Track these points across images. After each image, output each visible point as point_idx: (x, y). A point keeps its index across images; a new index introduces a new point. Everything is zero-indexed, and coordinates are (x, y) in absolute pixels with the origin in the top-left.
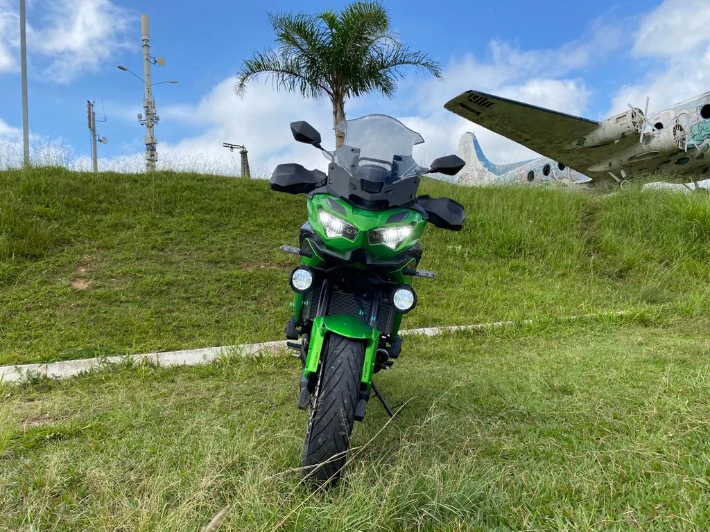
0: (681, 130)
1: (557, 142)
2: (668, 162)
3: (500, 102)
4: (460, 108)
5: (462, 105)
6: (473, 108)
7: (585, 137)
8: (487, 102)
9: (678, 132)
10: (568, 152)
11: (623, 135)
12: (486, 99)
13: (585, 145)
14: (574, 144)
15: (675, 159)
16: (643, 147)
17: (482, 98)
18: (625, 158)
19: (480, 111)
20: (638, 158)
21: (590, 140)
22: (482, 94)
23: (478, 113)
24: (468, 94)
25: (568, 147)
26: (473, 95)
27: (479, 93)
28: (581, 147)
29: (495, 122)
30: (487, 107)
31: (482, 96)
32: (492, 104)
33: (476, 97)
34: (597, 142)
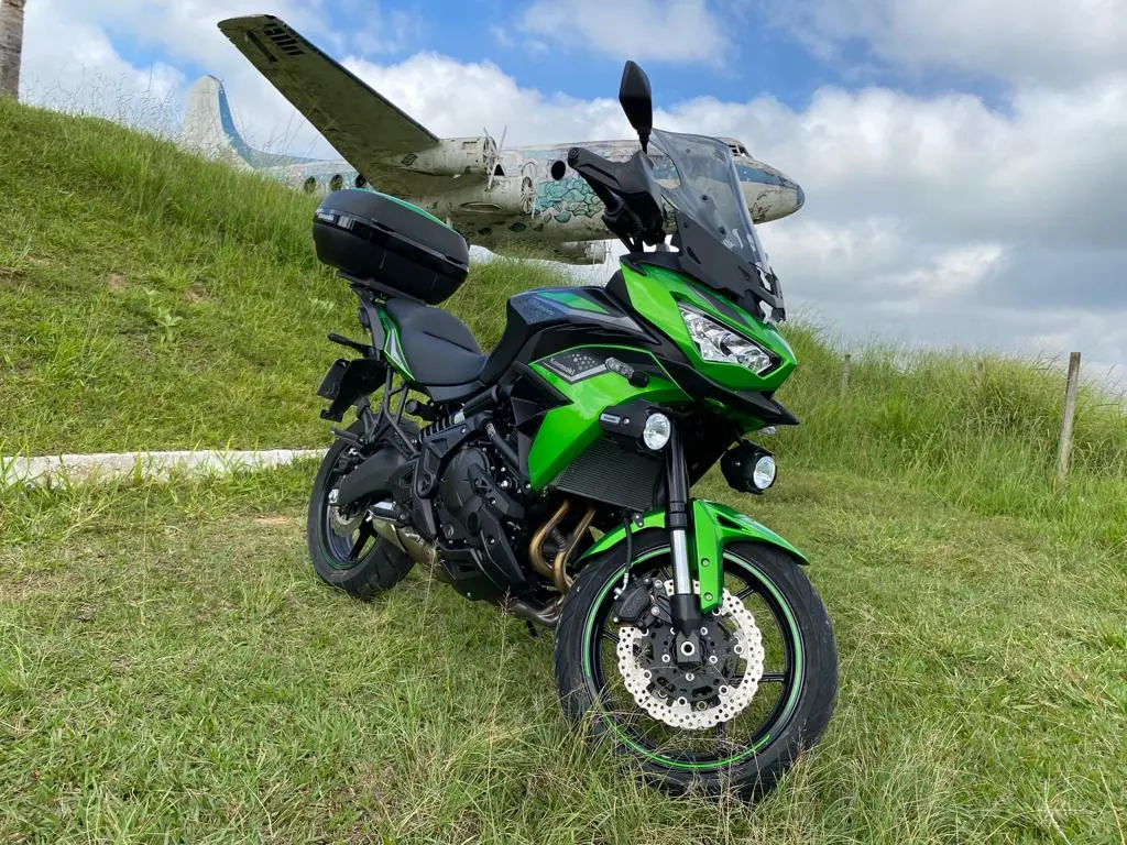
0: (530, 185)
1: (376, 147)
2: (502, 223)
3: (315, 55)
4: (246, 39)
5: (251, 35)
6: (268, 46)
7: (417, 155)
8: (296, 48)
9: (526, 186)
10: (385, 168)
11: (467, 171)
12: (294, 41)
13: (414, 166)
14: (399, 159)
15: (511, 222)
16: (481, 195)
17: (288, 37)
18: (457, 202)
19: (277, 57)
20: (472, 207)
21: (422, 161)
22: (290, 29)
23: (272, 59)
24: (268, 21)
25: (388, 161)
26: (275, 25)
27: (286, 26)
28: (408, 168)
29: (296, 85)
30: (291, 54)
31: (289, 34)
32: (300, 52)
33: (279, 31)
34: (430, 168)
